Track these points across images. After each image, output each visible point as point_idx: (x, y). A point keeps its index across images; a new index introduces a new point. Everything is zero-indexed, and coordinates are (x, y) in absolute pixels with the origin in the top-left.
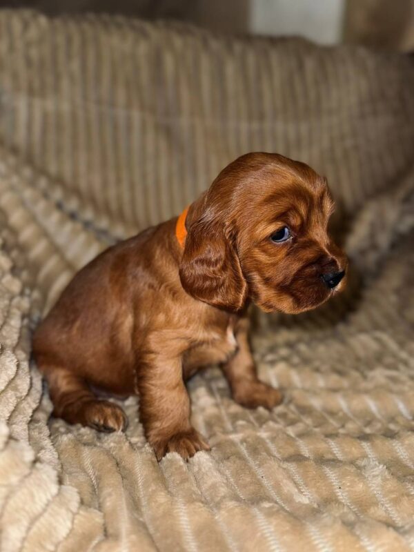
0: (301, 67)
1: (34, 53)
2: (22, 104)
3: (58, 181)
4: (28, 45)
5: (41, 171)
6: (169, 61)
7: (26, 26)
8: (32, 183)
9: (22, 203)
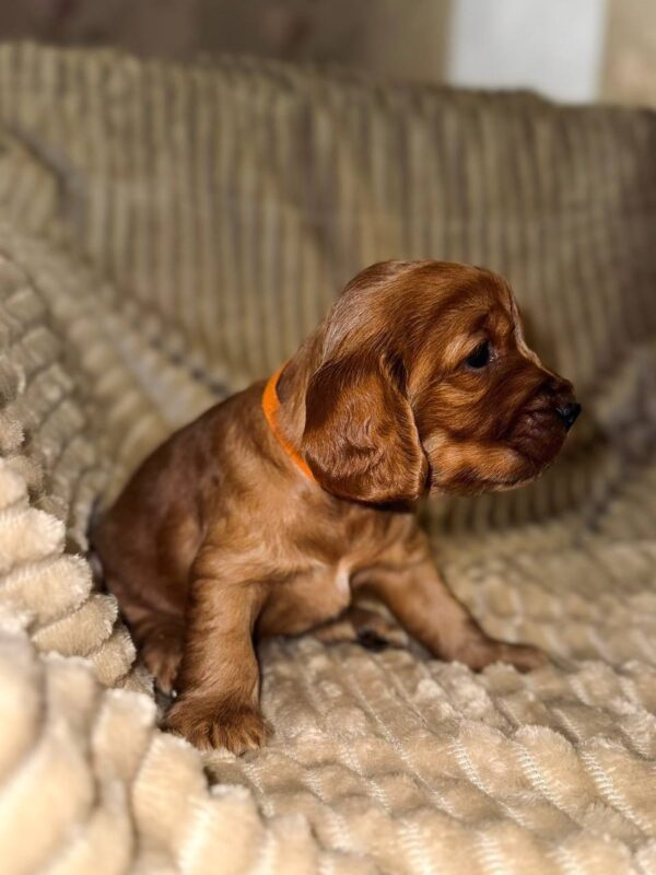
1: (117, 114)
2: (97, 193)
3: (150, 308)
4: (108, 102)
5: (127, 293)
6: (323, 127)
7: (106, 73)
8: (117, 307)
9: (104, 336)
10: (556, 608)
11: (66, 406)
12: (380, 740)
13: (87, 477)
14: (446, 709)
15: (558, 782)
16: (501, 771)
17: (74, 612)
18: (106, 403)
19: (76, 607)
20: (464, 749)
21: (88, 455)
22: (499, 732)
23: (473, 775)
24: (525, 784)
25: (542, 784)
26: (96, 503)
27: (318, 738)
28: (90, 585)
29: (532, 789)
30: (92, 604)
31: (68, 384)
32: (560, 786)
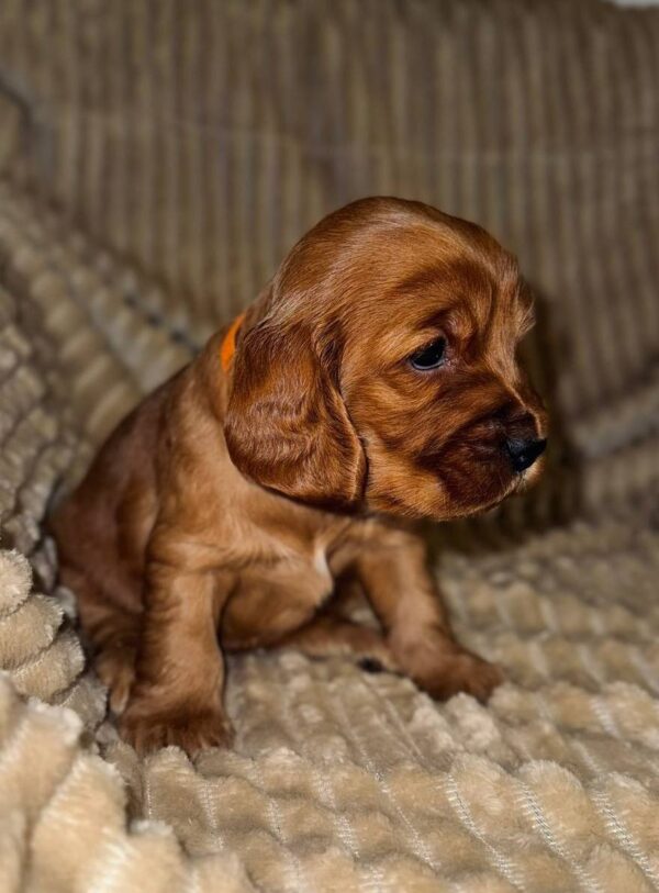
0: (584, 44)
1: (92, 33)
2: (68, 123)
3: (129, 260)
5: (101, 243)
6: (332, 42)
8: (86, 260)
9: (69, 292)
10: (597, 623)
11: (23, 373)
12: (359, 769)
13: (49, 454)
14: (444, 739)
15: (561, 825)
16: (496, 809)
17: (9, 615)
18: (70, 370)
19: (12, 610)
20: (456, 784)
21: (49, 429)
22: (499, 767)
23: (463, 814)
24: (522, 825)
25: (543, 827)
26: (57, 484)
27: (289, 762)
28: (29, 585)
29: (531, 832)
30: (32, 606)
31: (25, 348)
32: (564, 828)
